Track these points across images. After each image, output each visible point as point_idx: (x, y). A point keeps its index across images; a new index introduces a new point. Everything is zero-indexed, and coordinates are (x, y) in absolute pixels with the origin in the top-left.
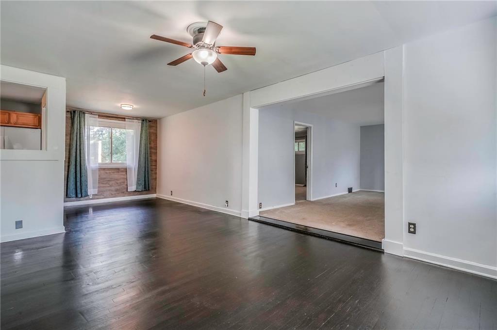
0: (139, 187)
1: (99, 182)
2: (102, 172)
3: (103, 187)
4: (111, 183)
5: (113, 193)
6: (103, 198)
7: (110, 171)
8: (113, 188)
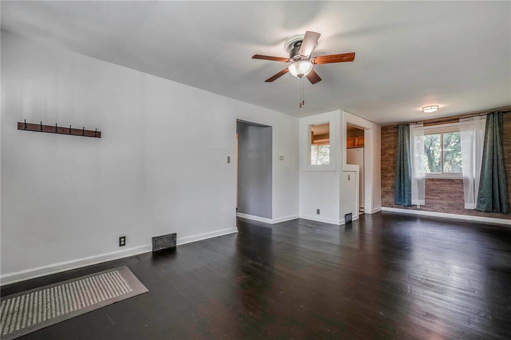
0: (481, 206)
1: (426, 194)
2: (431, 183)
3: (432, 199)
4: (441, 196)
5: (445, 207)
6: (432, 211)
7: (441, 182)
8: (444, 202)
